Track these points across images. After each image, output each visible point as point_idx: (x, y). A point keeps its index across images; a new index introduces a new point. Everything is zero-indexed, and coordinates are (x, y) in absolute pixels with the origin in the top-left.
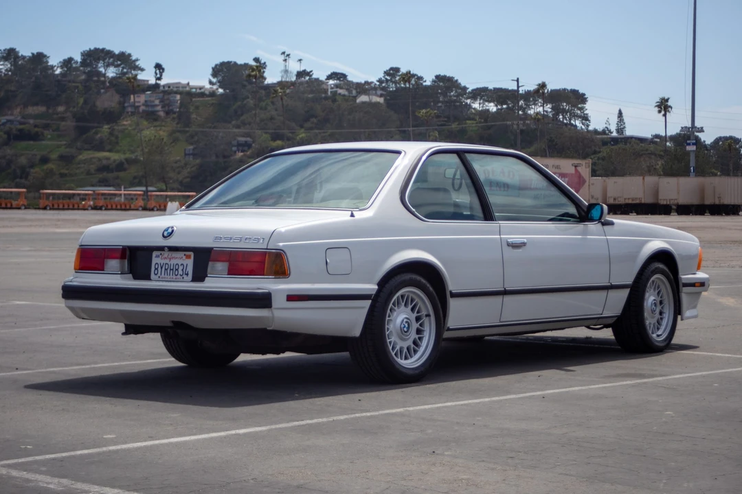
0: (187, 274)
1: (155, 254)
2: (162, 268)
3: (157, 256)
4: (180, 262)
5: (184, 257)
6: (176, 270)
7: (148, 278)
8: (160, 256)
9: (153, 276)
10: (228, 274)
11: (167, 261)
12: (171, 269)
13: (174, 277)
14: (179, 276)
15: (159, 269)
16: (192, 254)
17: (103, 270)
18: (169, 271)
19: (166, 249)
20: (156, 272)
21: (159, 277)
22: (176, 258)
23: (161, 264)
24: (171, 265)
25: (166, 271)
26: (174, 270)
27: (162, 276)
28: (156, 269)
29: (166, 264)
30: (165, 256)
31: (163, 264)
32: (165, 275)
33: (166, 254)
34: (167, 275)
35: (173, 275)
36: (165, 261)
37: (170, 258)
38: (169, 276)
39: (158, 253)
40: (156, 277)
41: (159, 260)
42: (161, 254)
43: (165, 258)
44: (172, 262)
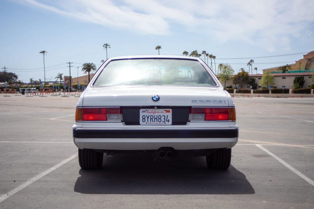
0: (168, 121)
1: (141, 110)
2: (148, 118)
3: (143, 112)
4: (162, 114)
5: (165, 112)
6: (159, 119)
7: (138, 124)
8: (146, 112)
9: (141, 122)
10: (205, 120)
11: (152, 114)
12: (155, 119)
13: (158, 122)
14: (162, 122)
15: (146, 119)
16: (171, 110)
17: (107, 120)
18: (153, 119)
19: (156, 107)
20: (144, 120)
21: (146, 123)
22: (159, 112)
23: (147, 116)
24: (155, 116)
25: (151, 119)
26: (158, 119)
27: (148, 122)
28: (143, 119)
29: (151, 116)
30: (149, 111)
31: (149, 116)
32: (151, 122)
33: (150, 110)
34: (153, 122)
35: (157, 122)
36: (150, 114)
37: (154, 113)
38: (154, 123)
39: (144, 110)
40: (145, 123)
41: (145, 114)
42: (146, 110)
43: (150, 112)
44: (156, 114)
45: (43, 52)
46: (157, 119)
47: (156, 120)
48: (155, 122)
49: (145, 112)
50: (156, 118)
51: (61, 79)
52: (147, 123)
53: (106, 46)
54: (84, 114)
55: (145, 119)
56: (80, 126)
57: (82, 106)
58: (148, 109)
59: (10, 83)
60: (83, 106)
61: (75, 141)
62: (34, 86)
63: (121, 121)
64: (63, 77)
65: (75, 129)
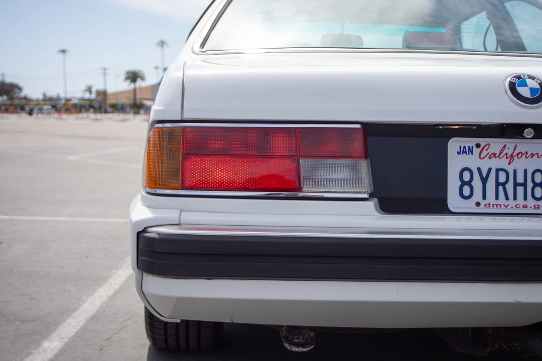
1: (454, 145)
2: (484, 180)
3: (463, 151)
7: (439, 207)
8: (476, 151)
9: (454, 200)
11: (503, 163)
12: (516, 185)
13: (531, 202)
15: (477, 184)
17: (299, 189)
18: (510, 187)
19: (529, 132)
20: (466, 191)
21: (478, 204)
22: (532, 155)
23: (479, 169)
24: (515, 171)
25: (498, 184)
26: (530, 185)
27: (484, 198)
28: (463, 183)
29: (498, 170)
30: (491, 151)
31: (490, 170)
32: (497, 198)
33: (496, 144)
34: (507, 198)
35: (525, 199)
36: (496, 163)
37: (512, 156)
38: (512, 202)
39: (470, 142)
40: (470, 205)
41: (472, 161)
42: (478, 146)
43: (495, 154)
44: (520, 165)
45: (64, 51)
46: (524, 185)
47: (520, 190)
48: (515, 198)
49: (471, 151)
50: (520, 180)
51: (91, 93)
52: (482, 205)
53: (162, 44)
54: (186, 156)
55: (469, 183)
56: (172, 215)
57: (179, 119)
58: (483, 141)
59: (11, 98)
60: (186, 116)
61: (144, 289)
62: (48, 103)
63: (366, 196)
64: (94, 90)
65: (145, 230)
